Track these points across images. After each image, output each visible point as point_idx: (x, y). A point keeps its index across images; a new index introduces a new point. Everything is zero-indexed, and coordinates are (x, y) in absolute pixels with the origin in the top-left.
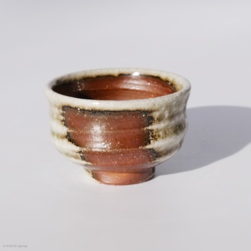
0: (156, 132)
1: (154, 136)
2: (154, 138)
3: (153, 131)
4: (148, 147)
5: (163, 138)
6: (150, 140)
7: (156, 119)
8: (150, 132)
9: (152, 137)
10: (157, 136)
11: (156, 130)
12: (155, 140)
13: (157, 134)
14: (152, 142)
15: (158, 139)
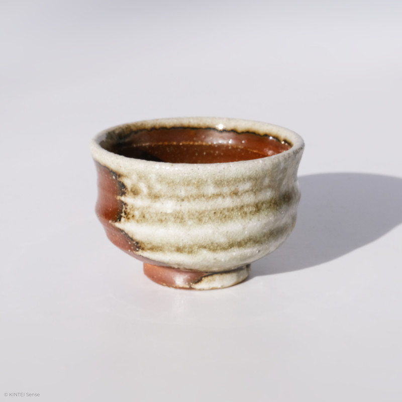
0: (130, 209)
1: (127, 213)
2: (127, 216)
3: (127, 205)
4: (117, 225)
5: (138, 221)
6: (121, 216)
7: (129, 190)
8: (124, 206)
9: (125, 214)
10: (132, 216)
11: (131, 207)
12: (126, 219)
13: (131, 212)
14: (123, 219)
15: (131, 220)
